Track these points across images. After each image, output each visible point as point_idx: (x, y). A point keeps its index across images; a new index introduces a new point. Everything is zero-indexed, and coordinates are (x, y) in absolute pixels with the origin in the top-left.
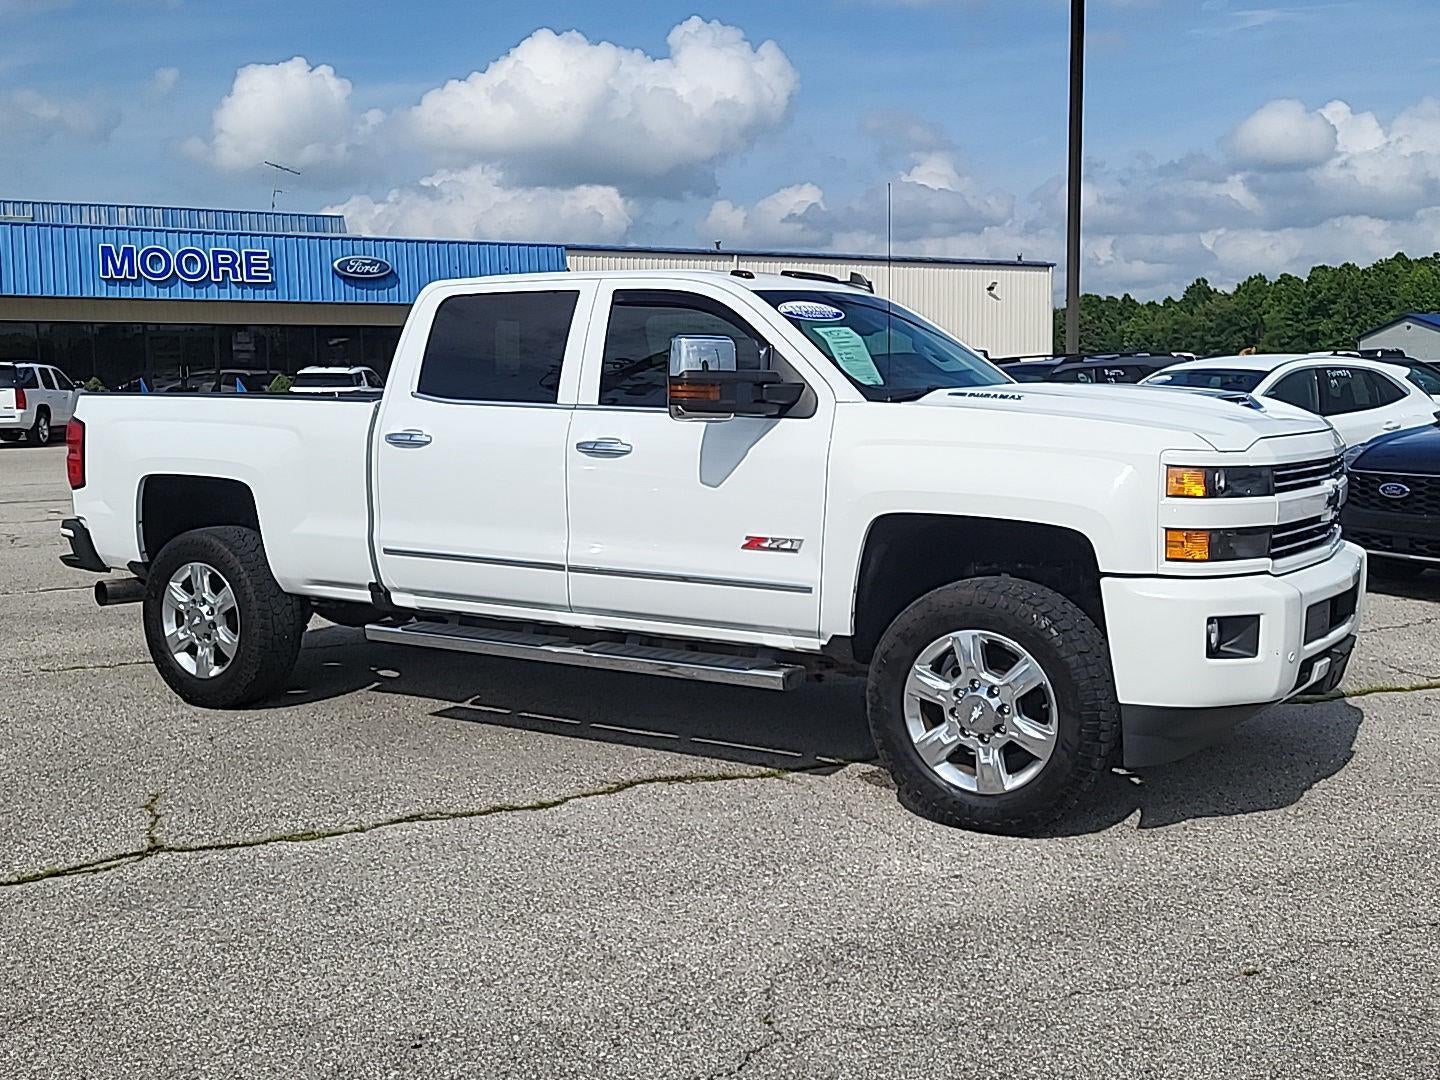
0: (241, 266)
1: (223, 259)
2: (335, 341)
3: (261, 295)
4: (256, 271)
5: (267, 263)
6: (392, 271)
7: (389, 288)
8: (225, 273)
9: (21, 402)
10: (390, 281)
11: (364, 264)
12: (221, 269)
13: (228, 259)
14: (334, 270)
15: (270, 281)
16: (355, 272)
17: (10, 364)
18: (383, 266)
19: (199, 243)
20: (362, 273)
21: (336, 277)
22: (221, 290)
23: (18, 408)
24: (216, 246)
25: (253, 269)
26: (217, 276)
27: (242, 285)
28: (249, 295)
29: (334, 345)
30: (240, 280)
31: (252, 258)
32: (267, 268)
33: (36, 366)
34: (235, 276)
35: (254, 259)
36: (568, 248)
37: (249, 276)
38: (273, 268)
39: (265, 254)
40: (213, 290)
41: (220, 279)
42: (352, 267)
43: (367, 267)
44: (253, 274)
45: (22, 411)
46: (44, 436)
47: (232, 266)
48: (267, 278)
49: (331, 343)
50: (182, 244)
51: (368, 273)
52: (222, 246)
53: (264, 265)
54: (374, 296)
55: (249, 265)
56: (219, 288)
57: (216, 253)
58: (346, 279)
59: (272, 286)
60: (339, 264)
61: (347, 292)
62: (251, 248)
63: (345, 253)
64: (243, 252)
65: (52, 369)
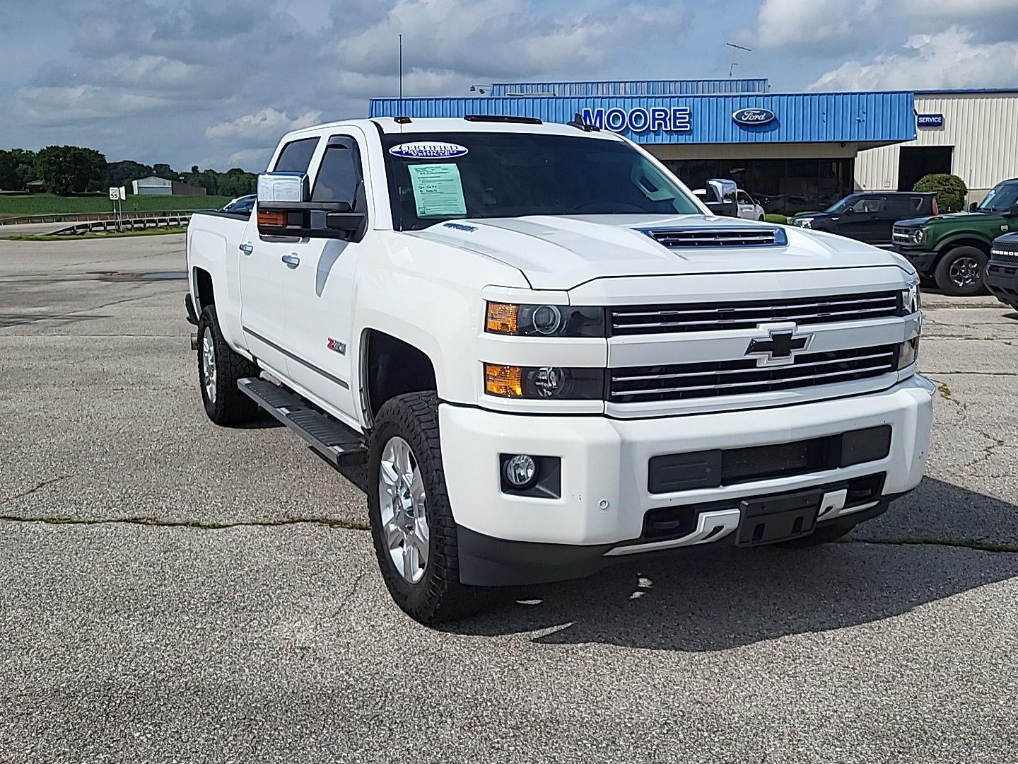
0: (670, 119)
1: (659, 115)
2: (734, 171)
3: (682, 139)
4: (679, 123)
5: (687, 116)
6: (775, 118)
7: (772, 131)
8: (660, 125)
10: (772, 126)
11: (754, 114)
12: (657, 122)
13: (662, 115)
14: (733, 120)
15: (688, 129)
16: (748, 120)
18: (768, 115)
19: (644, 104)
20: (753, 121)
21: (734, 124)
22: (657, 137)
24: (655, 106)
25: (678, 121)
26: (654, 127)
27: (670, 133)
28: (674, 139)
29: (734, 173)
30: (669, 129)
31: (678, 113)
32: (687, 120)
34: (666, 127)
35: (679, 114)
36: (918, 93)
37: (675, 126)
38: (691, 120)
39: (686, 110)
40: (651, 137)
41: (656, 129)
42: (745, 116)
43: (756, 116)
44: (678, 124)
47: (664, 120)
48: (686, 127)
49: (731, 172)
50: (634, 106)
51: (757, 120)
52: (659, 106)
53: (685, 118)
54: (761, 137)
55: (676, 118)
56: (655, 135)
57: (654, 111)
58: (742, 126)
59: (690, 132)
60: (737, 115)
61: (742, 134)
62: (678, 106)
63: (742, 106)
64: (672, 109)
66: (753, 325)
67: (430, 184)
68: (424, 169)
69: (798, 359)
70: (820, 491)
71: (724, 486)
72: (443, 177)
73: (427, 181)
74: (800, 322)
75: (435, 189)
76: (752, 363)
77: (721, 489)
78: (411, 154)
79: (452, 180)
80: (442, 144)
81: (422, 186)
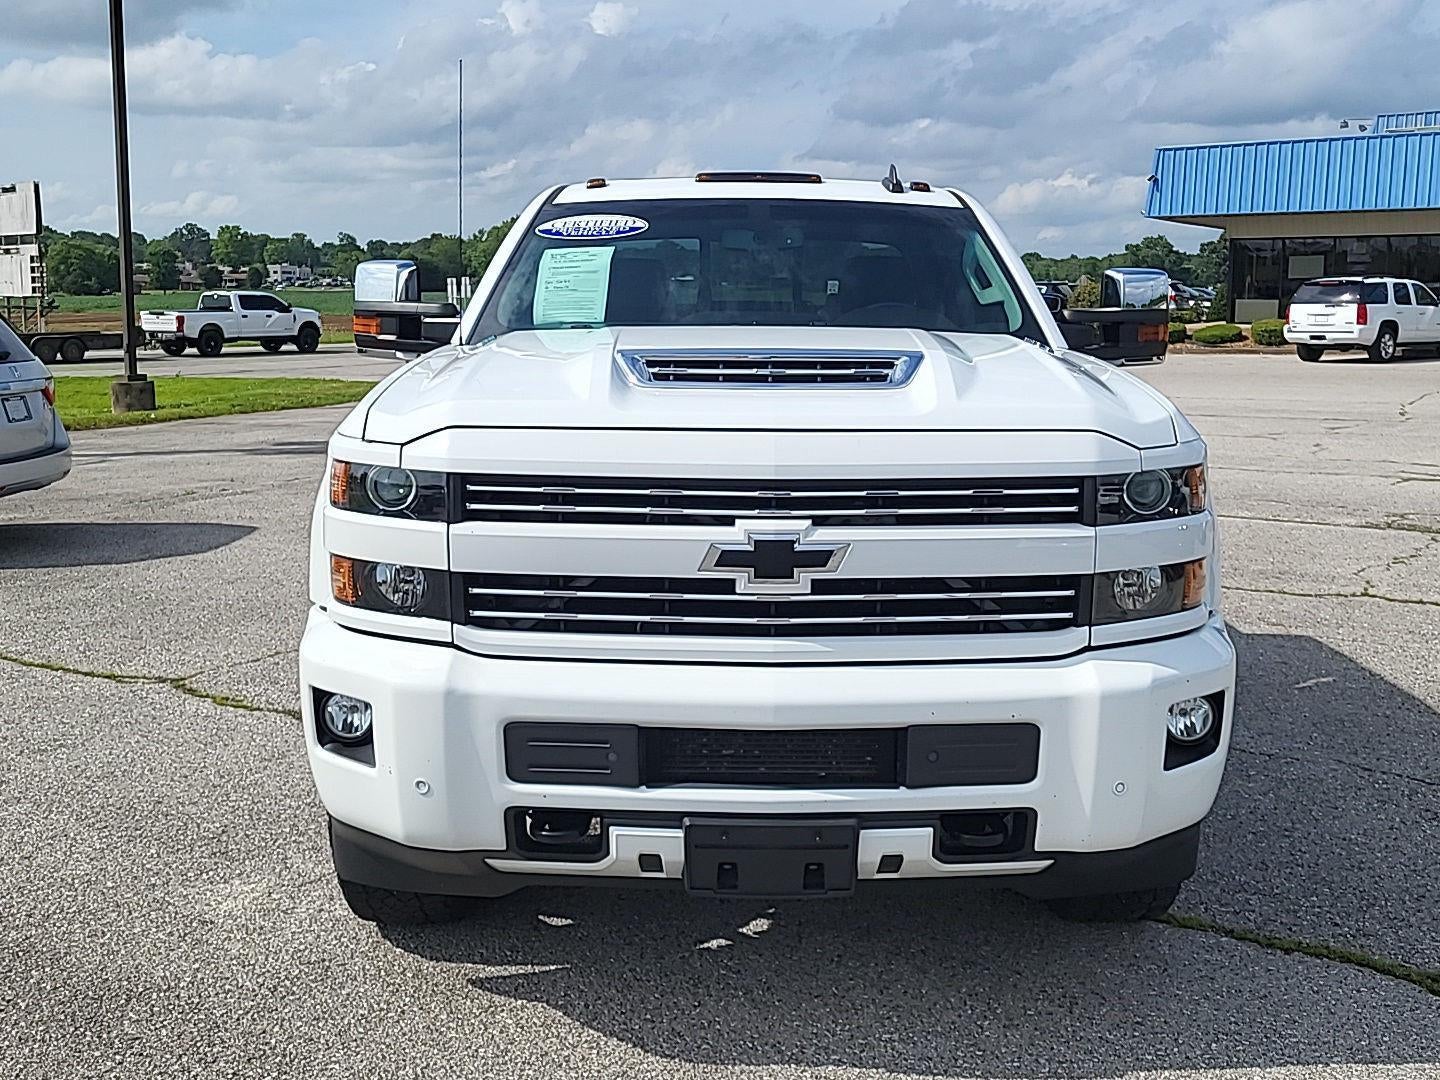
9: (1362, 318)
17: (1359, 279)
23: (1358, 323)
33: (1390, 281)
45: (1362, 326)
46: (1387, 353)
65: (1413, 285)
66: (729, 521)
67: (562, 278)
68: (562, 256)
69: (818, 586)
70: (852, 822)
71: (648, 787)
72: (585, 266)
73: (558, 274)
74: (818, 522)
75: (567, 284)
76: (728, 586)
77: (642, 792)
78: (561, 234)
79: (595, 272)
80: (615, 218)
81: (551, 280)
